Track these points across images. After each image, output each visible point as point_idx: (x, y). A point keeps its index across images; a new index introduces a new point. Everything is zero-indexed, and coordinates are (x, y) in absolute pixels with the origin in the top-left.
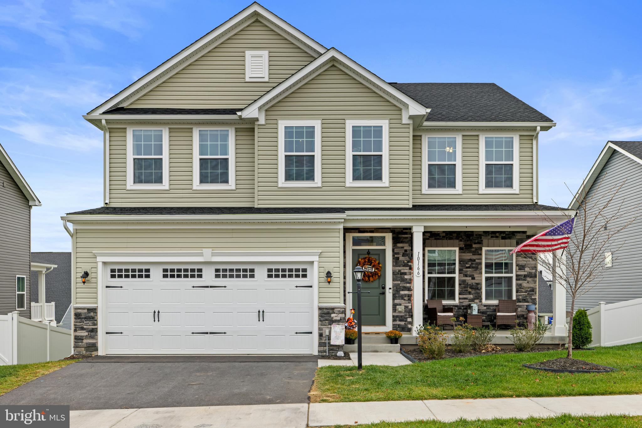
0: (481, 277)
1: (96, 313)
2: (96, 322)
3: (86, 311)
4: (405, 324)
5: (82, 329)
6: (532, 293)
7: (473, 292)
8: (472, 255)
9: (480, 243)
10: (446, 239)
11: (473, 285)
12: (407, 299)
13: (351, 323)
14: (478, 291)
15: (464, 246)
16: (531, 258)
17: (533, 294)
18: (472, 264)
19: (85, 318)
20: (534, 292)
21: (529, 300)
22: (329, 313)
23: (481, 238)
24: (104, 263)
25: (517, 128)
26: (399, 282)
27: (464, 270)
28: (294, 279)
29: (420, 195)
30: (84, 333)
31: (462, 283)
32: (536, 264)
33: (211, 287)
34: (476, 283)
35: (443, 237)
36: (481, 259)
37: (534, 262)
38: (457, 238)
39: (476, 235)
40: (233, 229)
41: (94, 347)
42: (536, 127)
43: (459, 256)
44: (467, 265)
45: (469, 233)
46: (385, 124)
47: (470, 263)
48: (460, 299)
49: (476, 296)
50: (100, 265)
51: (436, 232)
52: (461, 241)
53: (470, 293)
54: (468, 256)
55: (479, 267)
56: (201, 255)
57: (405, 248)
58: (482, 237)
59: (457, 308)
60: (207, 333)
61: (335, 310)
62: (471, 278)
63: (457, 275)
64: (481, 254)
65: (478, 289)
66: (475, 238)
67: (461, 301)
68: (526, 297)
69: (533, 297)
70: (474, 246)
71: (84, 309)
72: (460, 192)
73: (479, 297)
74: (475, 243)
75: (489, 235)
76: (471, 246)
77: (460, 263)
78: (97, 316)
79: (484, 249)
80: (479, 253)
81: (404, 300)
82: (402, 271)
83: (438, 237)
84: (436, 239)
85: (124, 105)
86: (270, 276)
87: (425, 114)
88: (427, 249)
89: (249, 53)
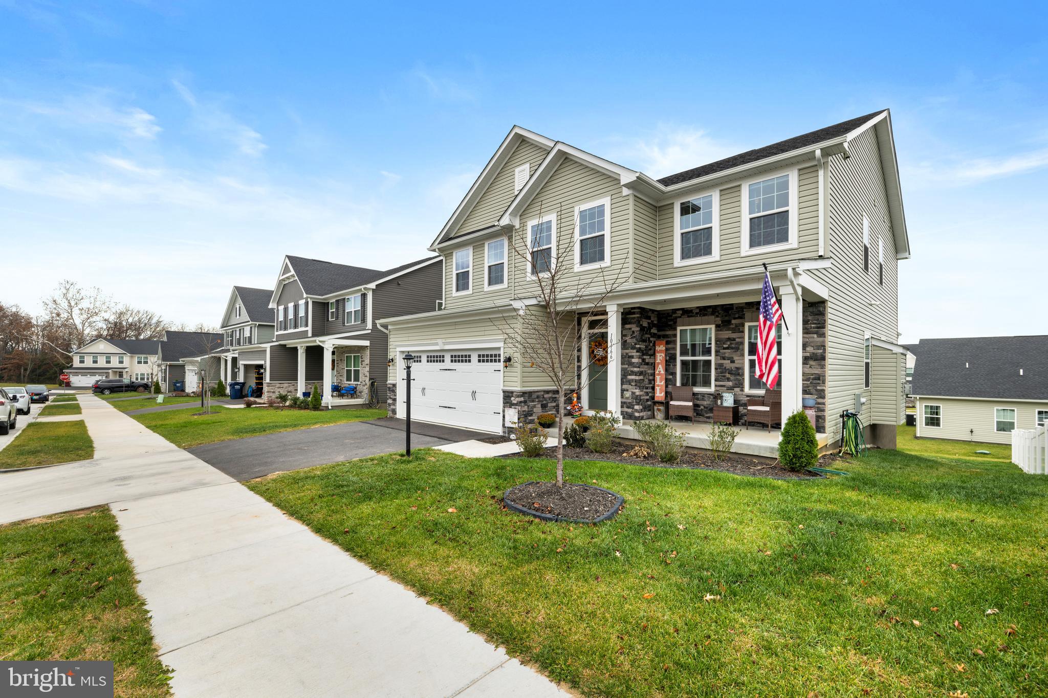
0: (743, 360)
2: (395, 394)
4: (632, 411)
5: (390, 398)
6: (819, 381)
7: (732, 378)
8: (732, 333)
9: (742, 317)
10: (700, 316)
11: (732, 370)
13: (574, 407)
14: (739, 377)
15: (720, 322)
16: (816, 333)
17: (819, 383)
18: (731, 344)
19: (391, 391)
20: (819, 379)
21: (813, 391)
22: (509, 397)
23: (743, 311)
24: (403, 352)
26: (627, 366)
27: (721, 351)
28: (493, 364)
29: (672, 269)
30: (390, 402)
31: (719, 367)
32: (824, 342)
33: (449, 370)
34: (736, 368)
35: (697, 313)
36: (743, 338)
37: (821, 339)
38: (713, 314)
39: (737, 308)
41: (394, 412)
42: (814, 150)
43: (716, 335)
44: (725, 346)
45: (728, 306)
46: (606, 201)
47: (729, 343)
48: (716, 386)
49: (736, 384)
50: (398, 354)
52: (717, 316)
53: (728, 380)
54: (726, 334)
55: (741, 347)
56: (437, 344)
58: (745, 310)
59: (712, 397)
60: (446, 407)
61: (515, 393)
62: (729, 361)
63: (712, 358)
64: (743, 332)
65: (738, 374)
66: (735, 312)
67: (718, 388)
68: (808, 387)
69: (818, 388)
70: (733, 321)
71: (391, 385)
72: (718, 259)
73: (741, 385)
74: (735, 318)
75: (753, 307)
76: (729, 322)
77: (716, 344)
78: (396, 389)
79: (747, 325)
80: (741, 330)
82: (630, 354)
83: (690, 314)
84: (689, 317)
85: (452, 236)
86: (479, 361)
87: (636, 179)
88: (679, 329)
89: (517, 170)
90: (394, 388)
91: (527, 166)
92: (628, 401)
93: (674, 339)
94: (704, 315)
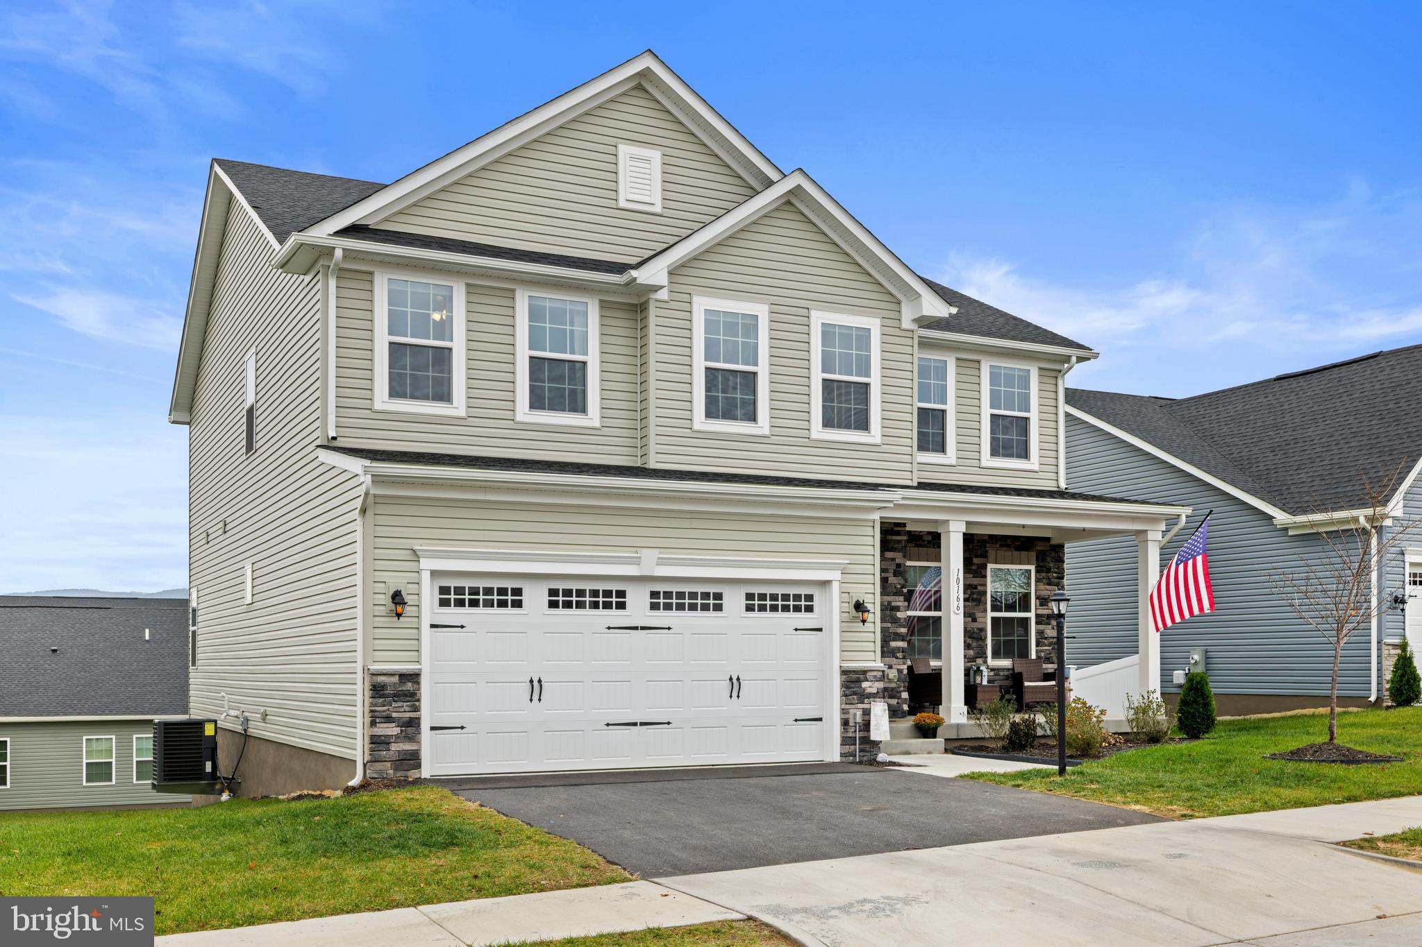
0: (986, 617)
1: (418, 683)
2: (417, 703)
3: (396, 679)
5: (389, 719)
7: (974, 644)
8: (974, 577)
9: (984, 555)
10: (933, 547)
12: (901, 657)
14: (981, 643)
18: (973, 593)
19: (395, 695)
22: (858, 681)
23: (986, 547)
24: (432, 573)
26: (889, 625)
28: (792, 614)
30: (392, 730)
33: (643, 628)
34: (979, 629)
35: (929, 542)
36: (985, 585)
39: (978, 541)
40: (692, 512)
41: (413, 759)
42: (1070, 356)
46: (874, 325)
47: (969, 592)
50: (426, 577)
51: (917, 533)
53: (970, 646)
55: (983, 598)
56: (636, 561)
57: (898, 561)
58: (987, 545)
60: (635, 724)
61: (869, 674)
62: (970, 619)
64: (985, 577)
65: (981, 639)
66: (977, 546)
68: (1050, 654)
70: (976, 560)
71: (392, 675)
72: (954, 462)
73: (985, 654)
74: (977, 556)
75: (996, 543)
78: (419, 689)
79: (990, 566)
80: (985, 574)
81: (897, 658)
82: (893, 604)
83: (921, 542)
84: (917, 546)
86: (749, 608)
89: (624, 150)
90: (409, 686)
91: (655, 155)
92: (893, 685)
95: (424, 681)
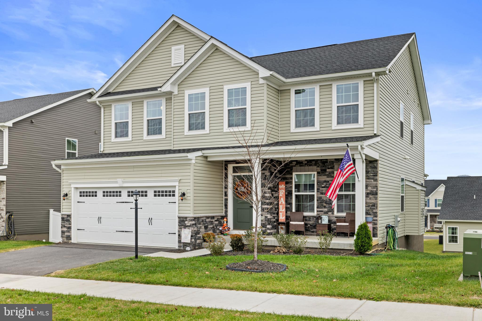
1: (71, 217)
2: (70, 223)
3: (66, 216)
4: (265, 229)
5: (65, 227)
6: (374, 207)
7: (327, 206)
8: (327, 177)
9: (333, 168)
10: (307, 166)
11: (327, 201)
12: (266, 211)
13: (224, 228)
14: (331, 206)
15: (320, 171)
16: (373, 179)
17: (374, 208)
18: (326, 184)
19: (66, 220)
20: (375, 206)
21: (371, 213)
22: (184, 221)
23: (333, 164)
24: (77, 188)
25: (360, 75)
27: (320, 189)
28: (168, 197)
29: (290, 134)
30: (65, 229)
31: (319, 199)
32: (377, 184)
33: (126, 202)
34: (329, 199)
35: (306, 164)
37: (375, 182)
38: (315, 165)
39: (330, 162)
40: (134, 166)
41: (69, 238)
42: (372, 73)
43: (317, 178)
44: (323, 186)
45: (325, 160)
46: (248, 85)
47: (325, 184)
48: (317, 211)
49: (330, 210)
50: (73, 189)
51: (300, 161)
52: (318, 167)
53: (325, 207)
54: (324, 178)
56: (116, 182)
58: (334, 163)
59: (315, 218)
60: (123, 232)
61: (188, 218)
63: (315, 193)
64: (333, 177)
66: (329, 164)
67: (319, 213)
68: (369, 211)
69: (374, 211)
70: (328, 170)
71: (65, 215)
72: (318, 129)
73: (332, 211)
74: (329, 168)
75: (339, 162)
76: (325, 170)
77: (317, 184)
78: (71, 219)
79: (335, 173)
80: (332, 175)
82: (265, 191)
83: (301, 164)
84: (300, 166)
85: (111, 91)
86: (155, 196)
87: (269, 75)
88: (294, 174)
89: (173, 48)
90: (69, 218)
91: (182, 47)
92: (263, 222)
93: (291, 180)
94: (310, 166)
95: (72, 216)
